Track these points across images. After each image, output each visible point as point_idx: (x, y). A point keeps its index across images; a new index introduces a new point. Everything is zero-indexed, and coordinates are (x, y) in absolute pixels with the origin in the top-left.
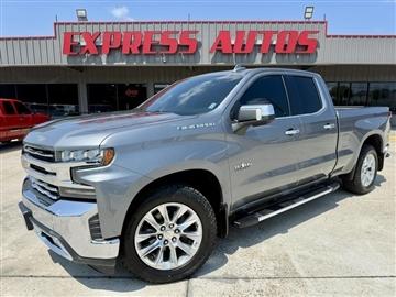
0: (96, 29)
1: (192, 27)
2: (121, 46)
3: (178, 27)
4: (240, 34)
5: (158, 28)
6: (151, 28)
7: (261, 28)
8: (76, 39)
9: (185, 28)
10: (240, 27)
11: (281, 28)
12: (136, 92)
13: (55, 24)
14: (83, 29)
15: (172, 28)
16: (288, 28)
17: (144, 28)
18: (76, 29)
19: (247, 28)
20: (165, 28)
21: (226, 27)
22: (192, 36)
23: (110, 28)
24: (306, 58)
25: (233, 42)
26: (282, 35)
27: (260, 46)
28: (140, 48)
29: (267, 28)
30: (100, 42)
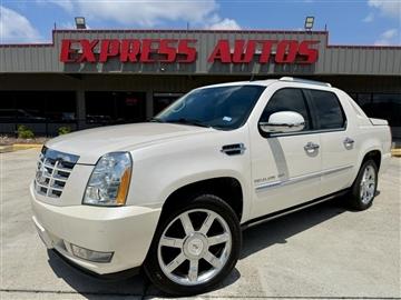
0: (94, 37)
1: (190, 36)
2: (119, 55)
3: (177, 36)
4: (239, 44)
5: (156, 36)
6: (149, 36)
7: (260, 37)
8: (74, 47)
9: (183, 36)
10: (239, 37)
11: (281, 38)
12: (135, 101)
13: (54, 32)
14: (80, 36)
15: (170, 36)
16: (288, 37)
17: (142, 36)
18: (74, 36)
19: (246, 37)
20: (163, 36)
21: (225, 37)
22: (190, 45)
23: (108, 36)
24: (307, 68)
25: (232, 51)
26: (282, 45)
27: (260, 55)
28: (139, 56)
29: (267, 37)
30: (98, 50)
